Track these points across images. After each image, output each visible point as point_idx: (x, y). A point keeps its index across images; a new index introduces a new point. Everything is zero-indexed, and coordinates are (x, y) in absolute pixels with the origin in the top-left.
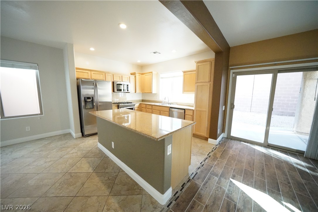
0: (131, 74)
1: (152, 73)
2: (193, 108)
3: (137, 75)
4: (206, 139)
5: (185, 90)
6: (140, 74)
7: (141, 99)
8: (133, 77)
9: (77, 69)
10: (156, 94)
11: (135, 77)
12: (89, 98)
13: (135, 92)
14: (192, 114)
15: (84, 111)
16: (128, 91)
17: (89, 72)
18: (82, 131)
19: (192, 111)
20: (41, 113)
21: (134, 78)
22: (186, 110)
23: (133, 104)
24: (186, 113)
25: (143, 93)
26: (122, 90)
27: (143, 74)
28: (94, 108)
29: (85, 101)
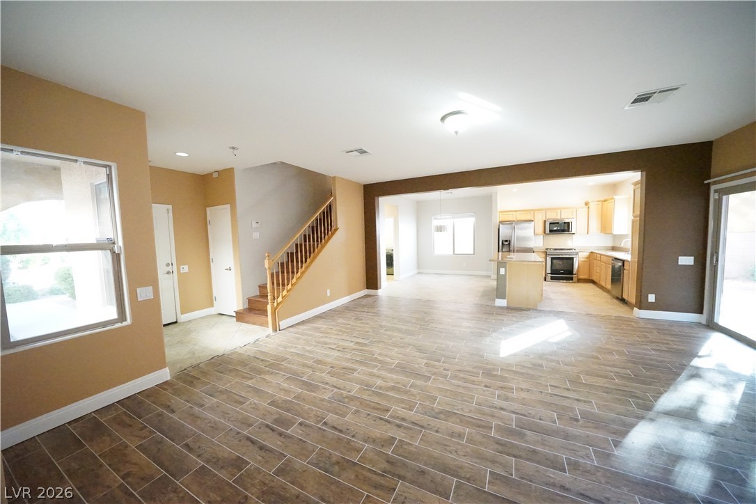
3: (591, 205)
6: (599, 201)
9: (500, 212)
11: (589, 208)
12: (506, 241)
13: (588, 233)
14: (629, 268)
17: (514, 213)
20: (474, 254)
21: (586, 209)
22: (625, 263)
23: (573, 251)
24: (624, 267)
27: (605, 201)
28: (510, 251)
29: (503, 244)
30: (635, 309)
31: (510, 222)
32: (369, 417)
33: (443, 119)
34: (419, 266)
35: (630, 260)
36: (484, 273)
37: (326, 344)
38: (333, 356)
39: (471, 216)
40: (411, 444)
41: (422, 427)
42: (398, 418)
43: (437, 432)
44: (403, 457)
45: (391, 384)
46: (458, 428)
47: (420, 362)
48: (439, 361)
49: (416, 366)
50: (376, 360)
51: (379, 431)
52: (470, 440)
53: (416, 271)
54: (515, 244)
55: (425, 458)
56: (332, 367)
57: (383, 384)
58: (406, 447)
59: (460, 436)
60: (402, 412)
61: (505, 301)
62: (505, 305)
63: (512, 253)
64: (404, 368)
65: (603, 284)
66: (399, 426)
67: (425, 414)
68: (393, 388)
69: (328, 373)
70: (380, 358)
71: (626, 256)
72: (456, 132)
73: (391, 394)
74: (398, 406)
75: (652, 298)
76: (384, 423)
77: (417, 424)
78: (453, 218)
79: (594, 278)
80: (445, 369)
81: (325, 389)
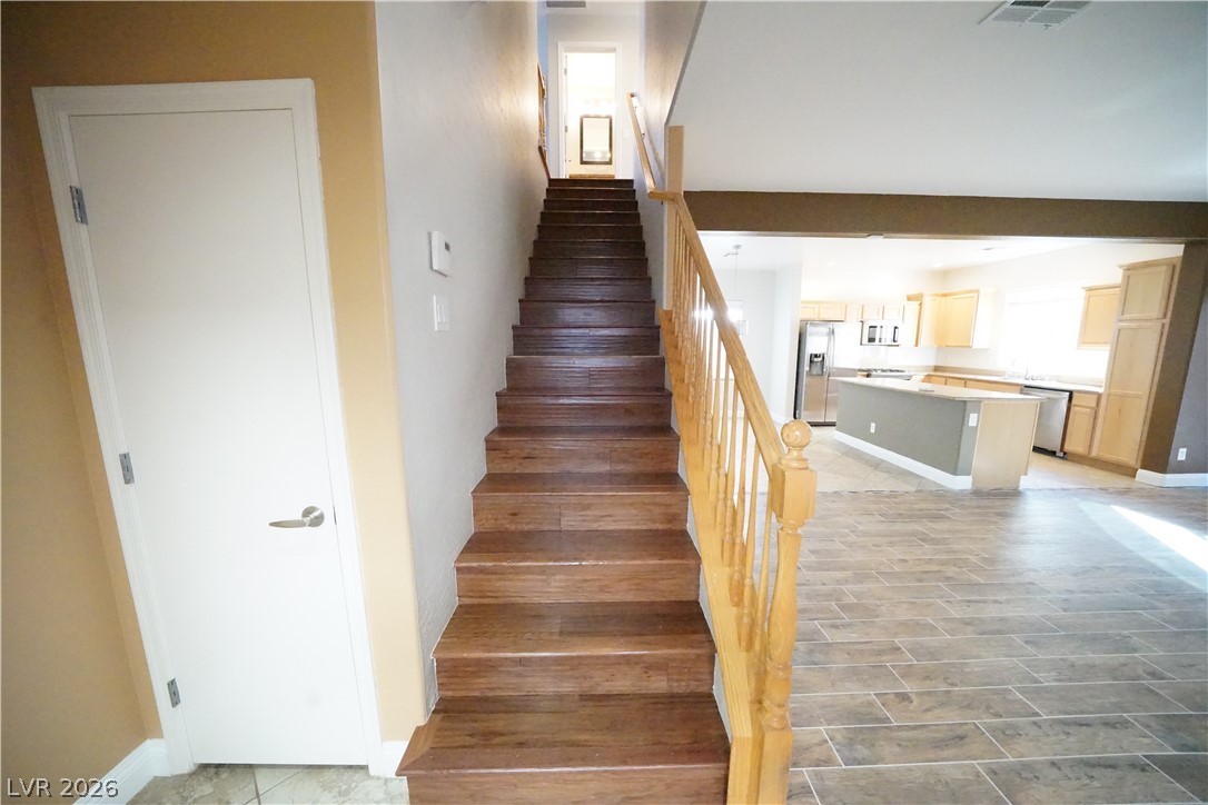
0: (909, 299)
1: (977, 291)
2: (1101, 390)
3: (927, 301)
4: (1131, 473)
5: (1085, 340)
6: (937, 295)
7: (932, 363)
8: (915, 305)
10: (987, 350)
11: (921, 304)
12: (816, 356)
13: (916, 345)
14: (1094, 405)
16: (894, 341)
18: (795, 413)
19: (1095, 397)
21: (918, 307)
22: (1075, 394)
23: (906, 373)
24: (1074, 402)
25: (942, 346)
26: (877, 340)
28: (822, 374)
29: (811, 362)
54: (834, 361)
61: (970, 477)
62: (970, 487)
75: (1181, 454)
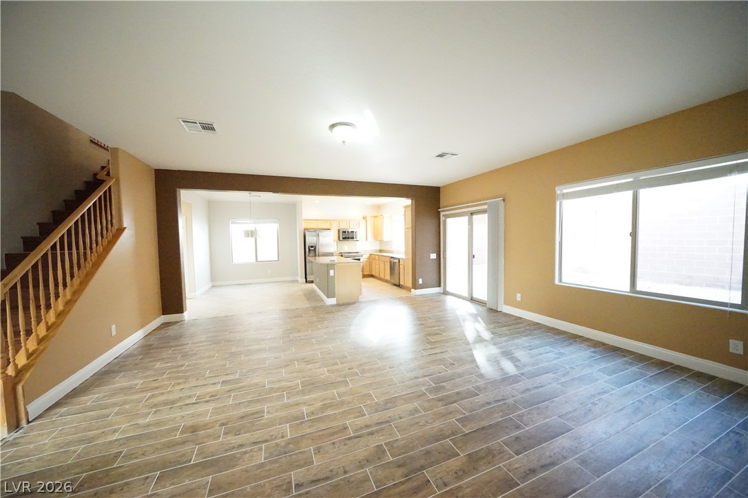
0: (364, 218)
1: (383, 215)
3: (369, 219)
8: (364, 221)
9: (305, 220)
11: (366, 221)
12: (312, 247)
13: (366, 240)
14: (403, 264)
15: (307, 258)
17: (315, 222)
18: (306, 278)
19: (403, 260)
20: (278, 260)
22: (400, 260)
24: (400, 263)
27: (376, 217)
28: (315, 256)
29: (309, 250)
30: (412, 290)
31: (315, 230)
32: (336, 446)
33: (333, 126)
34: (213, 279)
35: (404, 257)
36: (289, 278)
37: (173, 402)
38: (208, 411)
39: (275, 222)
40: (397, 440)
41: (388, 422)
42: (361, 428)
43: (401, 418)
44: (404, 453)
45: (319, 404)
46: (410, 406)
47: (323, 373)
48: (337, 364)
49: (322, 377)
50: (271, 391)
51: (362, 450)
52: (425, 410)
53: (210, 285)
54: (321, 249)
55: (417, 442)
56: (222, 425)
57: (311, 409)
58: (396, 445)
59: (416, 410)
60: (360, 421)
61: (335, 299)
62: (335, 303)
63: (317, 258)
64: (313, 384)
65: (382, 276)
66: (371, 434)
67: (377, 411)
68: (325, 407)
69: (225, 434)
70: (277, 386)
71: (401, 256)
72: (344, 142)
73: (330, 412)
74: (350, 419)
75: (420, 281)
76: (355, 441)
77: (382, 423)
78: (255, 223)
79: (374, 273)
80: (349, 369)
81: (246, 453)
